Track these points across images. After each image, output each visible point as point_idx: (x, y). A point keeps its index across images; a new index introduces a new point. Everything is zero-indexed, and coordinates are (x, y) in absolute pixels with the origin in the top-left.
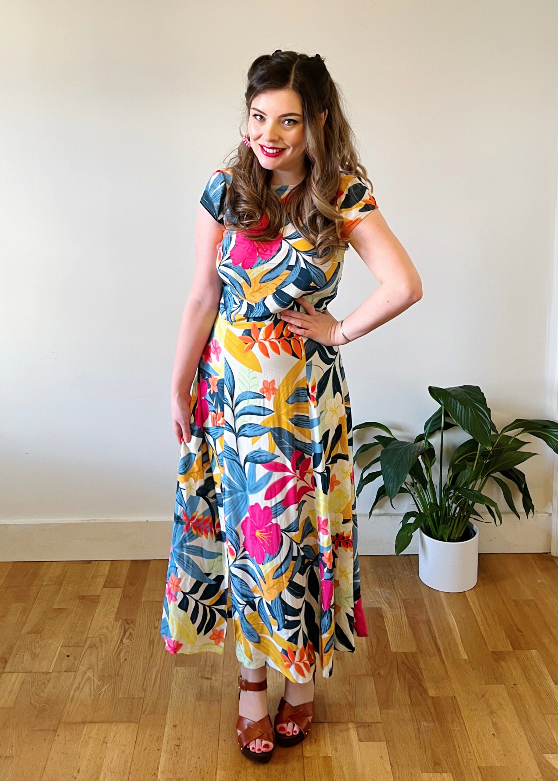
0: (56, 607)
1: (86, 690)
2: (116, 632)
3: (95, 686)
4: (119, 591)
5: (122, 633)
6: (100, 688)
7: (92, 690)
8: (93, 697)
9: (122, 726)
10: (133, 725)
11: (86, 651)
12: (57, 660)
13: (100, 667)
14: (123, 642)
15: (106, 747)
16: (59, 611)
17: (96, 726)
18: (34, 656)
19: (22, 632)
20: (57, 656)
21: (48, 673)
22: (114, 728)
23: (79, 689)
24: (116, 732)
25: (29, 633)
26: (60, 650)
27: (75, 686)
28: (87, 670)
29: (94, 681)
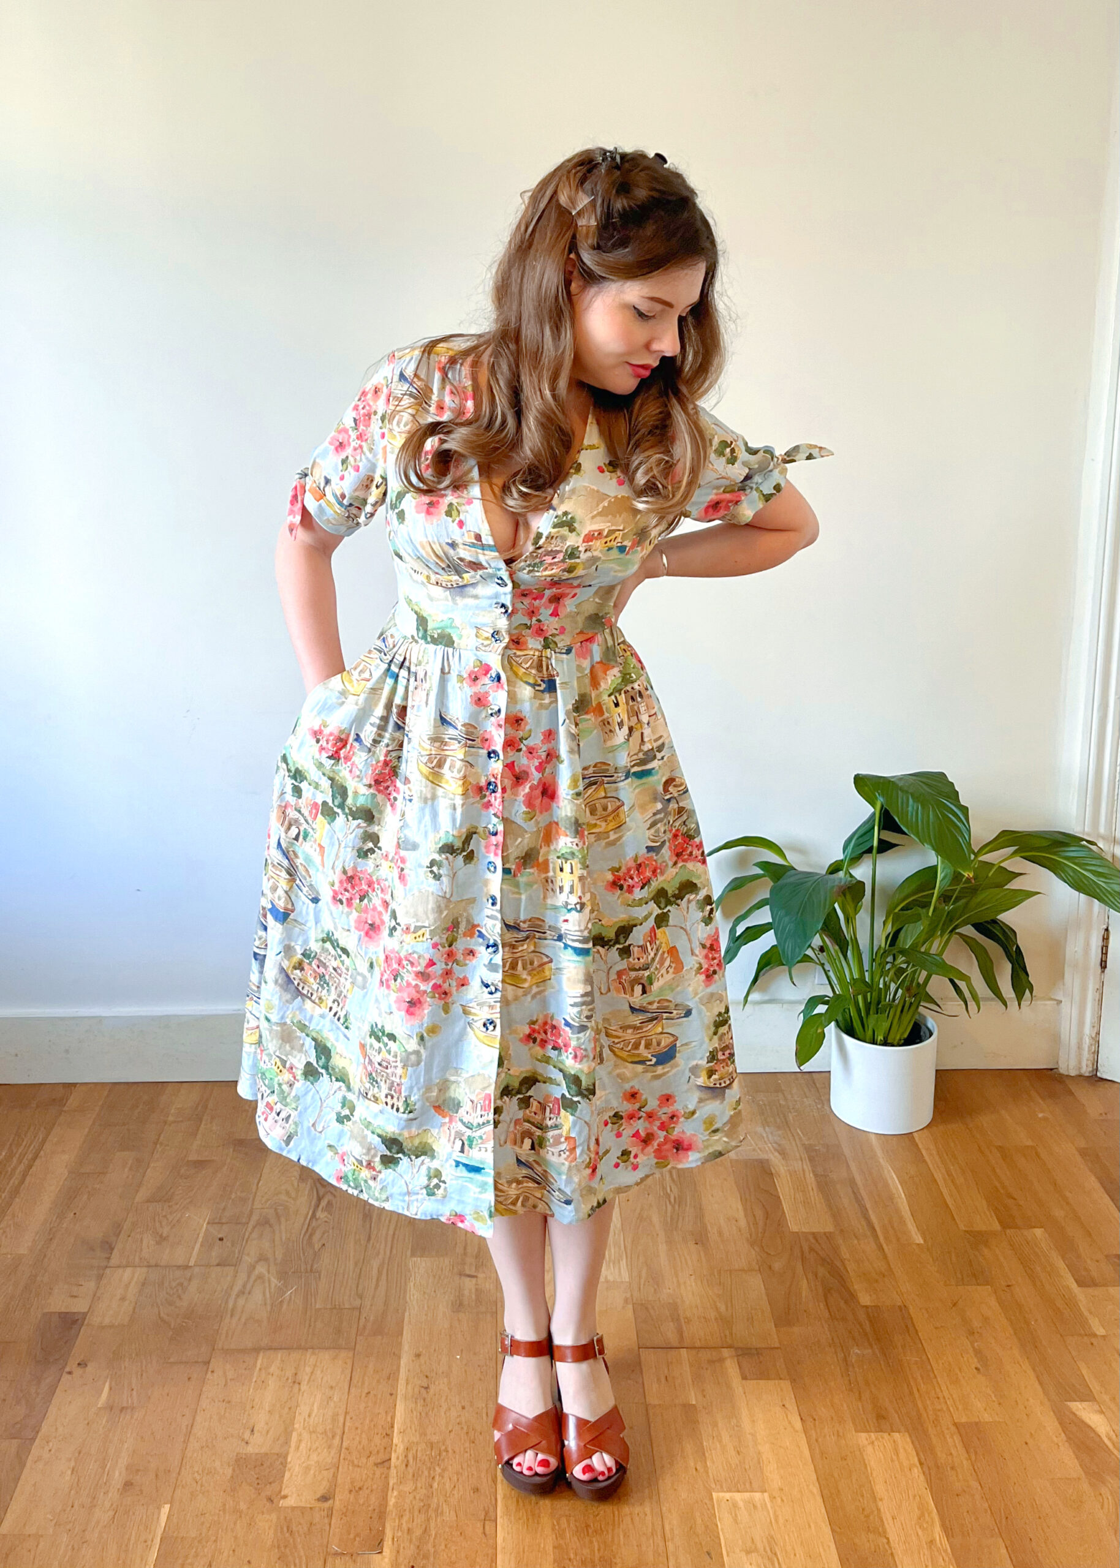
0: (193, 1156)
1: (257, 1296)
2: (303, 1199)
3: (273, 1289)
5: (314, 1198)
6: (281, 1291)
7: (268, 1295)
8: (269, 1308)
9: (326, 1356)
10: (343, 1354)
11: (253, 1231)
12: (201, 1246)
13: (279, 1256)
14: (317, 1215)
15: (300, 1390)
16: (200, 1164)
17: (280, 1354)
18: (161, 1239)
19: (137, 1200)
20: (200, 1240)
21: (187, 1267)
22: (311, 1358)
23: (243, 1293)
24: (315, 1366)
25: (148, 1201)
26: (207, 1230)
27: (237, 1289)
28: (257, 1262)
29: (269, 1281)
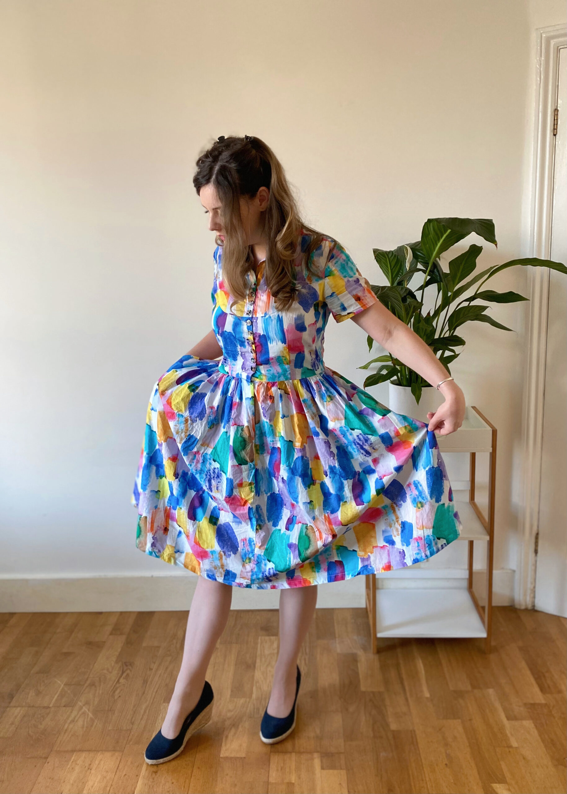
0: (65, 650)
1: (80, 723)
2: (115, 672)
3: (89, 719)
4: (123, 638)
5: (121, 673)
6: (92, 720)
7: (86, 723)
8: (85, 729)
9: (108, 754)
10: (117, 754)
11: (86, 689)
12: (58, 696)
13: (96, 703)
14: (120, 681)
15: (90, 773)
16: (67, 654)
17: (84, 755)
18: (38, 693)
19: (32, 672)
20: (58, 693)
21: (49, 707)
22: (100, 756)
23: (74, 721)
24: (101, 760)
25: (37, 673)
26: (63, 688)
27: (70, 719)
28: (84, 705)
29: (88, 715)
